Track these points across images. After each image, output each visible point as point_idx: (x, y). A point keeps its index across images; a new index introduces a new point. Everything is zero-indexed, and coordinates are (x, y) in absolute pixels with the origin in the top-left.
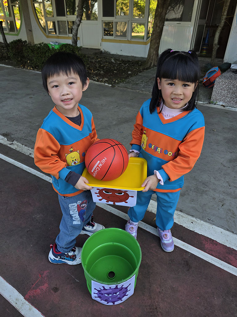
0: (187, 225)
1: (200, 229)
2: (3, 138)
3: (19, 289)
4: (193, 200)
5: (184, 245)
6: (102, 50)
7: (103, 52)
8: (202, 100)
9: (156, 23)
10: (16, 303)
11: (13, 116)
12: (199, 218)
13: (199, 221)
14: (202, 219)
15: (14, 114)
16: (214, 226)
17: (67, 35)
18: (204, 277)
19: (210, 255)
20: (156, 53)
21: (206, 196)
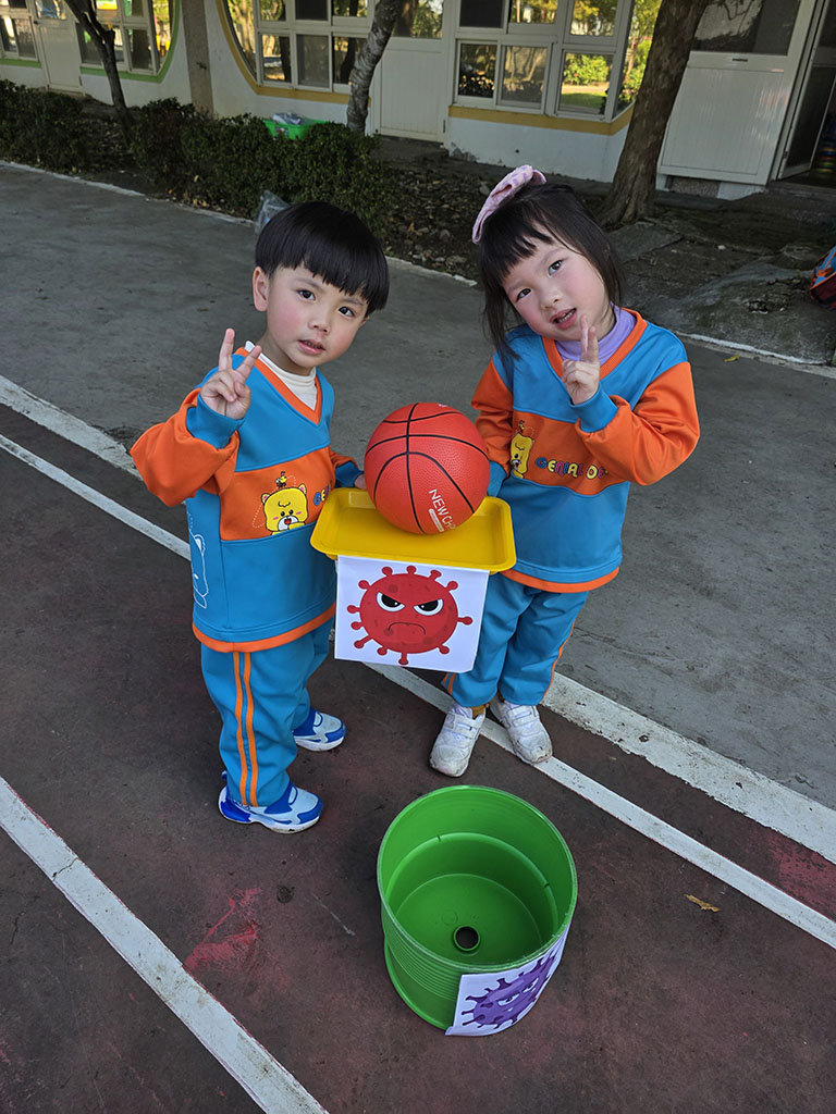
0: (721, 791)
1: (766, 809)
2: (114, 443)
3: (167, 936)
4: (745, 709)
5: (706, 857)
6: (447, 146)
7: (451, 154)
8: (802, 353)
9: (658, 59)
10: (158, 978)
11: (146, 369)
12: (766, 772)
13: (764, 781)
14: (776, 774)
15: (148, 365)
16: (815, 805)
17: (328, 87)
18: (770, 969)
19: (797, 898)
20: (647, 168)
21: (794, 700)
